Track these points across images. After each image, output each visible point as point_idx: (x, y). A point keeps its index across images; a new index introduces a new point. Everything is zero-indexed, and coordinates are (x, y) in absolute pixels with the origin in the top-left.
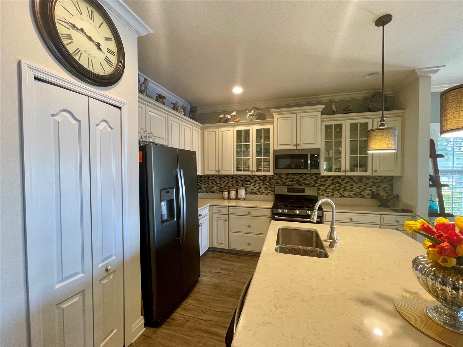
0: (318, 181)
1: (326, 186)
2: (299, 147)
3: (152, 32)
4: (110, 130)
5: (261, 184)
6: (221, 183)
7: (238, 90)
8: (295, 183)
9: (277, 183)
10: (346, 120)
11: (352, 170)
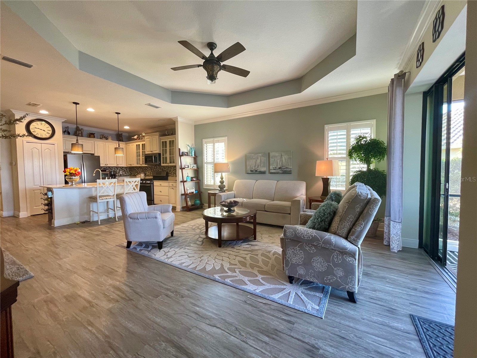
0: (169, 169)
1: (171, 172)
2: (153, 153)
3: (66, 119)
4: (50, 151)
5: (151, 171)
6: (138, 171)
7: (127, 128)
8: (161, 170)
9: (156, 170)
10: (168, 139)
11: (171, 163)
